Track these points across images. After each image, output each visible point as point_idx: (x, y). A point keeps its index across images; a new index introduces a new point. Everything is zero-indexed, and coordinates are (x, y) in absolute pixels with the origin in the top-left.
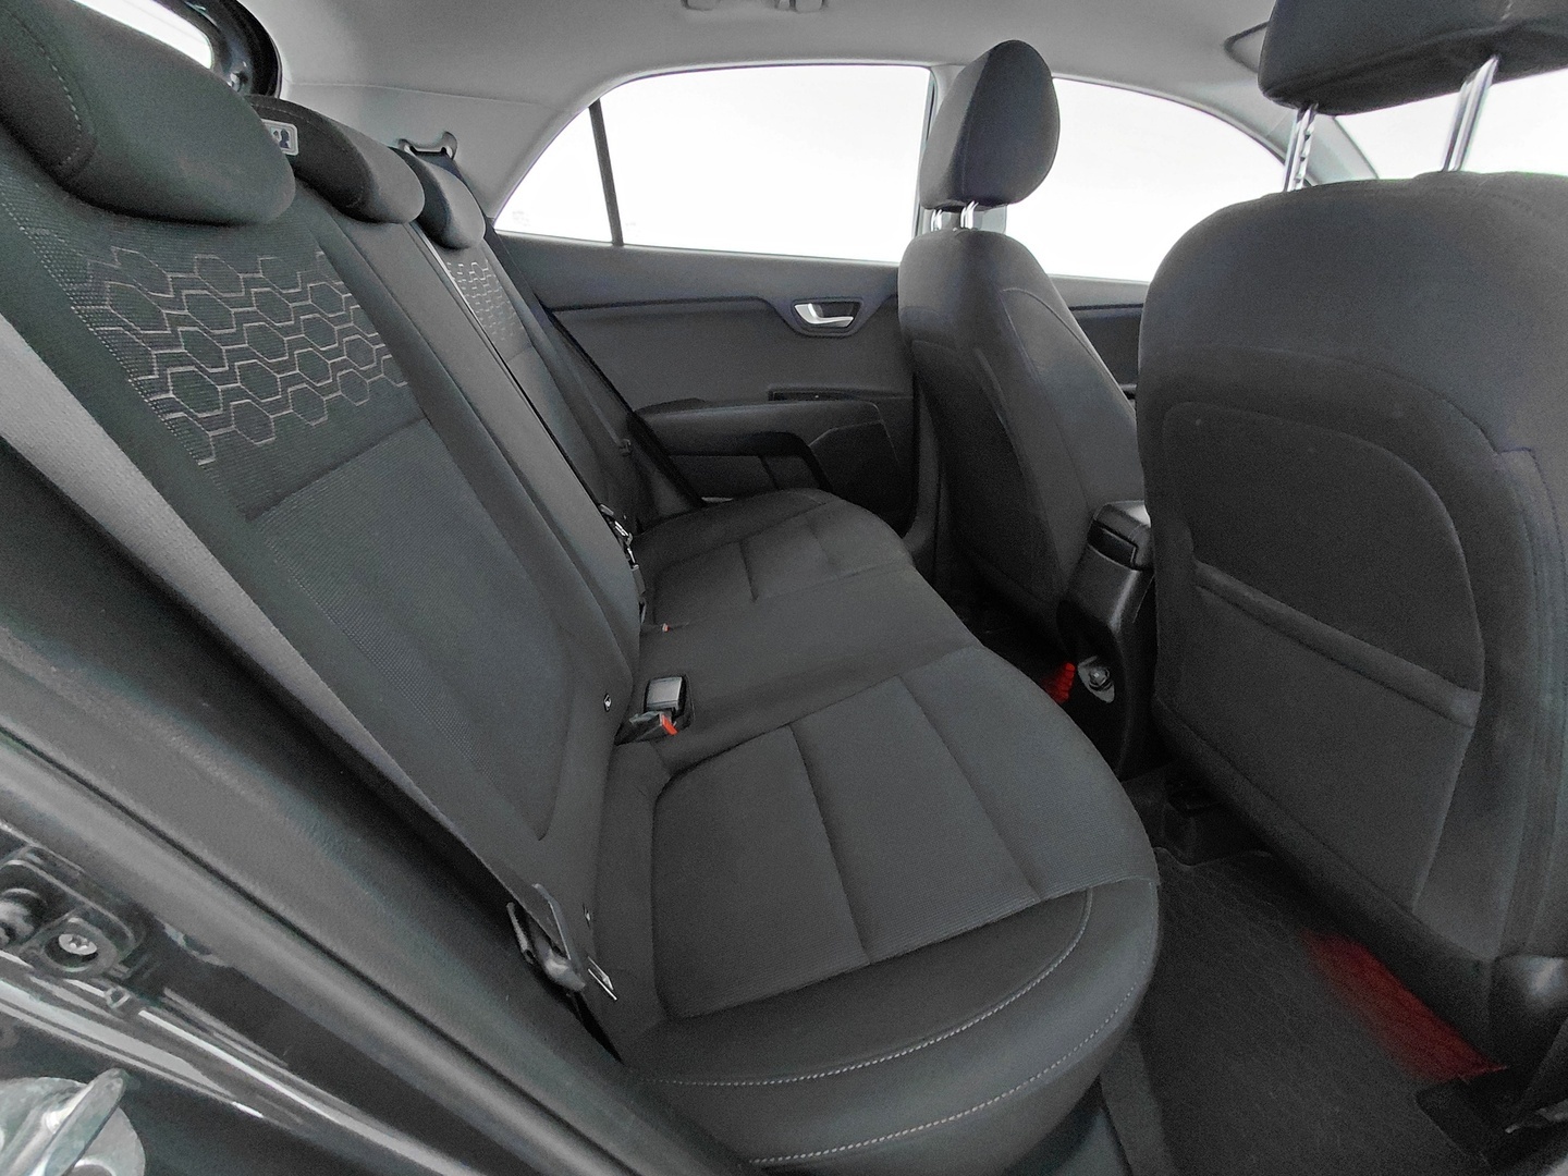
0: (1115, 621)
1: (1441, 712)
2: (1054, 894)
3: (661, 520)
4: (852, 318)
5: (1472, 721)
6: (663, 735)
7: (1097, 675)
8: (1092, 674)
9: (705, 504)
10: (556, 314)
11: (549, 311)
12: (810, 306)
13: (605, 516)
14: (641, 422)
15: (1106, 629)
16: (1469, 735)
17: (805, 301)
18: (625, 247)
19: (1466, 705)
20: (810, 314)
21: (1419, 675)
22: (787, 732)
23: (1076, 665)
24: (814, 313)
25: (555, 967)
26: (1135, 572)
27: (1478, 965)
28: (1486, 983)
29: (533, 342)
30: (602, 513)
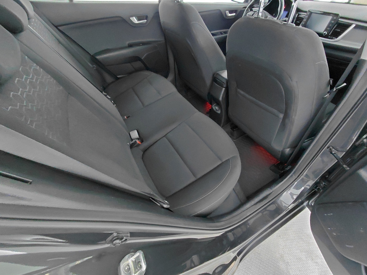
0: (221, 99)
1: (278, 116)
2: (224, 160)
3: (109, 85)
4: (146, 20)
5: (282, 118)
6: (139, 145)
7: (217, 108)
8: (215, 108)
9: (119, 78)
10: (59, 28)
11: (56, 27)
12: (134, 17)
13: (104, 95)
14: (96, 59)
15: (219, 101)
16: (281, 120)
17: (132, 16)
18: (74, 2)
19: (281, 116)
20: (135, 20)
21: (275, 111)
22: (165, 138)
23: (212, 105)
24: (136, 20)
25: (165, 206)
26: (224, 88)
27: (279, 151)
28: (280, 154)
29: (60, 42)
30: (103, 94)
